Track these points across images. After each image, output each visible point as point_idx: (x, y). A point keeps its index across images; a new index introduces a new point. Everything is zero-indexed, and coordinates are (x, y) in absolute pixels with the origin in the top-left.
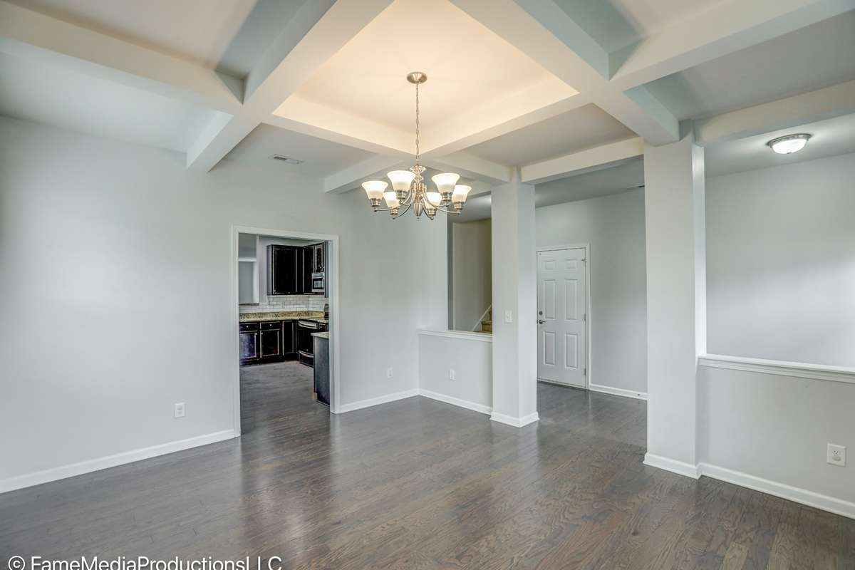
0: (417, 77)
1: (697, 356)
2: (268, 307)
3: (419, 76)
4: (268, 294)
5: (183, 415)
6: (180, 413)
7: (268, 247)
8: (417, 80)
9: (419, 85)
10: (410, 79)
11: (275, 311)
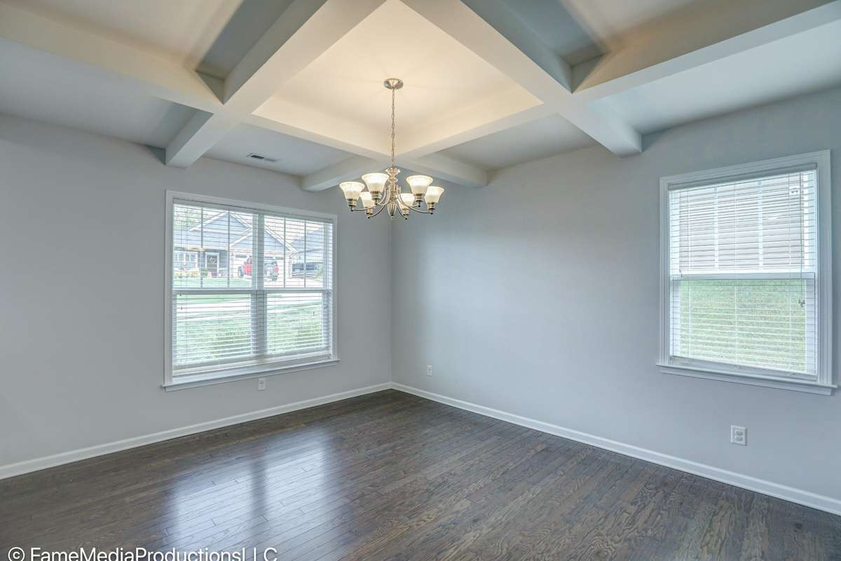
0: (393, 83)
3: (396, 82)
8: (394, 85)
9: (396, 91)
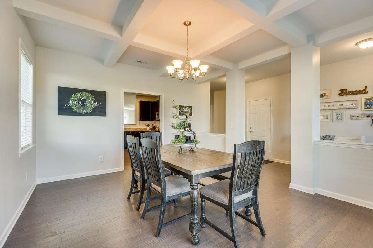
0: (187, 23)
1: (313, 141)
2: (139, 126)
3: (189, 22)
4: (139, 121)
5: (102, 160)
6: (101, 160)
7: (139, 102)
9: (188, 26)
10: (185, 24)
11: (142, 127)
